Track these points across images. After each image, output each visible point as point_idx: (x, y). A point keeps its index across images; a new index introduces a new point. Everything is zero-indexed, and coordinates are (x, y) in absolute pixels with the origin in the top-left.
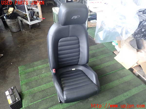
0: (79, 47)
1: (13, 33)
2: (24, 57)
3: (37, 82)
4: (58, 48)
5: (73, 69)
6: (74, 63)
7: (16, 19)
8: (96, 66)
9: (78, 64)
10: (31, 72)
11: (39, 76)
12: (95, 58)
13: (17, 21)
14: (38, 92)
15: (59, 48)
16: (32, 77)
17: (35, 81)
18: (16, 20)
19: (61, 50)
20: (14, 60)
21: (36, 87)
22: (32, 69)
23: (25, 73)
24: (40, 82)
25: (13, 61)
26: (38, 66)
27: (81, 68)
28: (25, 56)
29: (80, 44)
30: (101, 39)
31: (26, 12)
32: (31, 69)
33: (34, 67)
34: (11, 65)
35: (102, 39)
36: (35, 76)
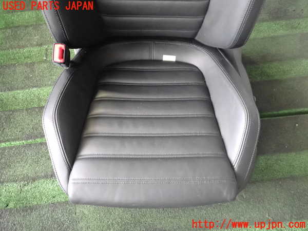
3: (33, 71)
5: (167, 58)
8: (271, 61)
9: (196, 38)
11: (47, 50)
12: (284, 22)
14: (23, 110)
16: (23, 47)
17: (26, 64)
21: (22, 88)
22: (34, 15)
23: (7, 27)
24: (41, 74)
27: (201, 60)
32: (30, 13)
36: (32, 45)
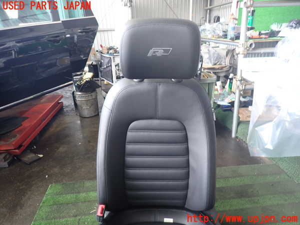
0: (187, 152)
1: (82, 118)
2: (78, 167)
4: (125, 146)
6: (173, 199)
7: (92, 92)
10: (67, 204)
11: (79, 219)
13: (94, 97)
15: (129, 147)
16: (61, 218)
18: (93, 94)
19: (133, 154)
20: (56, 170)
22: (74, 196)
23: (55, 204)
25: (52, 171)
26: (90, 191)
28: (80, 165)
29: (191, 146)
30: (266, 147)
31: (113, 81)
32: (72, 195)
33: (79, 192)
34: (45, 179)
35: (270, 146)
36: (70, 217)
